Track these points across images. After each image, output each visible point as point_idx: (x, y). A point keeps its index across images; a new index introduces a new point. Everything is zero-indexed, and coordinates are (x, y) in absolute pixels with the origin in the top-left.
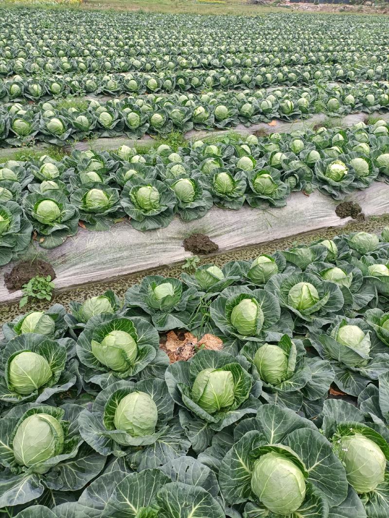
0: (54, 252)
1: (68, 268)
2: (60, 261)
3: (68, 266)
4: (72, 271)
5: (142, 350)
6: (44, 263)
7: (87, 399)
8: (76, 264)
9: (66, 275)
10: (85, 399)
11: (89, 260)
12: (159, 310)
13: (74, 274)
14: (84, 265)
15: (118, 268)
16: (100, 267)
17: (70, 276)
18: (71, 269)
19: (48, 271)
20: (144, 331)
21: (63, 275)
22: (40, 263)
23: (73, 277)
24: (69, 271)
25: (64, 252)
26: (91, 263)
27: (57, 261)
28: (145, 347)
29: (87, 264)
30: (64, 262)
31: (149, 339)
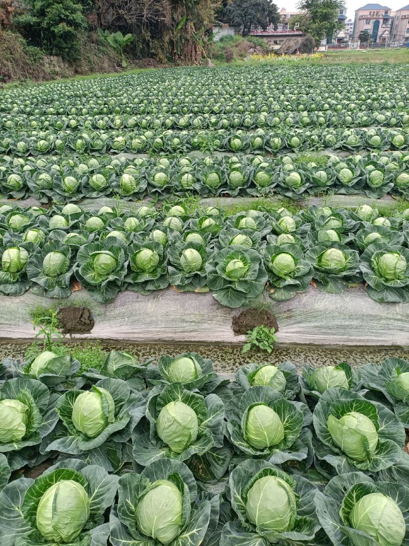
1: (292, 324)
2: (285, 315)
5: (384, 444)
6: (270, 314)
7: (317, 478)
8: (300, 322)
9: (289, 330)
11: (316, 321)
12: (401, 401)
13: (297, 332)
14: (309, 325)
15: (344, 337)
16: (324, 331)
17: (292, 333)
18: (295, 326)
19: (272, 323)
20: (386, 422)
21: (285, 331)
22: (267, 313)
24: (292, 328)
25: (291, 307)
27: (282, 315)
28: (387, 442)
30: (290, 317)
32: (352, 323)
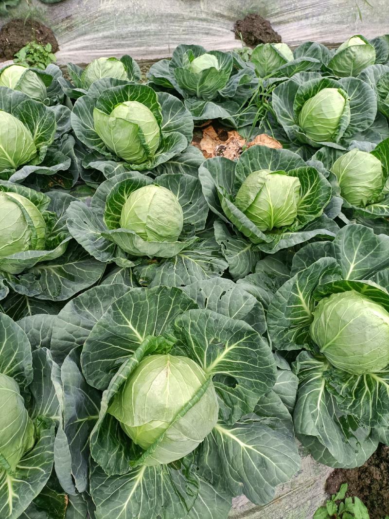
0: (57, 11)
1: (74, 38)
2: (64, 25)
3: (75, 34)
4: (80, 42)
5: (167, 140)
6: (43, 26)
7: (86, 193)
8: (85, 34)
9: (72, 47)
10: (83, 193)
11: (103, 30)
12: (196, 95)
13: (83, 48)
14: (96, 36)
15: (142, 48)
16: (117, 42)
17: (77, 49)
18: (79, 39)
19: (48, 38)
20: (172, 114)
21: (67, 48)
22: (38, 25)
23: (81, 52)
24: (76, 43)
25: (69, 13)
26: (106, 33)
27: (60, 25)
28: (171, 136)
29: (101, 35)
30: (70, 28)
31: (178, 126)
32: (149, 28)
